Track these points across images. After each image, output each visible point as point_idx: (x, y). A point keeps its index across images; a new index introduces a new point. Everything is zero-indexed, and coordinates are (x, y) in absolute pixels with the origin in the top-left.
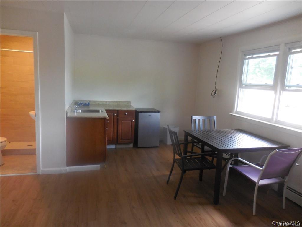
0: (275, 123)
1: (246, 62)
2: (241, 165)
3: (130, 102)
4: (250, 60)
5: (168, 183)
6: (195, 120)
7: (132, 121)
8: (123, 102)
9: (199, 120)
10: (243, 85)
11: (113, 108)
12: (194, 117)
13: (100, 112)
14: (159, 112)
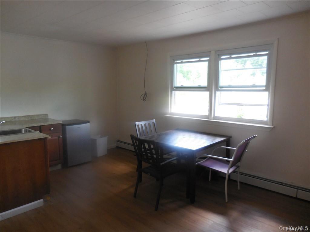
0: (213, 119)
1: (175, 66)
2: (201, 161)
3: (46, 115)
4: (177, 65)
5: (135, 196)
6: (138, 125)
7: (59, 137)
8: (39, 115)
9: (141, 125)
10: (174, 87)
11: (34, 124)
12: (137, 123)
13: (23, 132)
14: (88, 122)
